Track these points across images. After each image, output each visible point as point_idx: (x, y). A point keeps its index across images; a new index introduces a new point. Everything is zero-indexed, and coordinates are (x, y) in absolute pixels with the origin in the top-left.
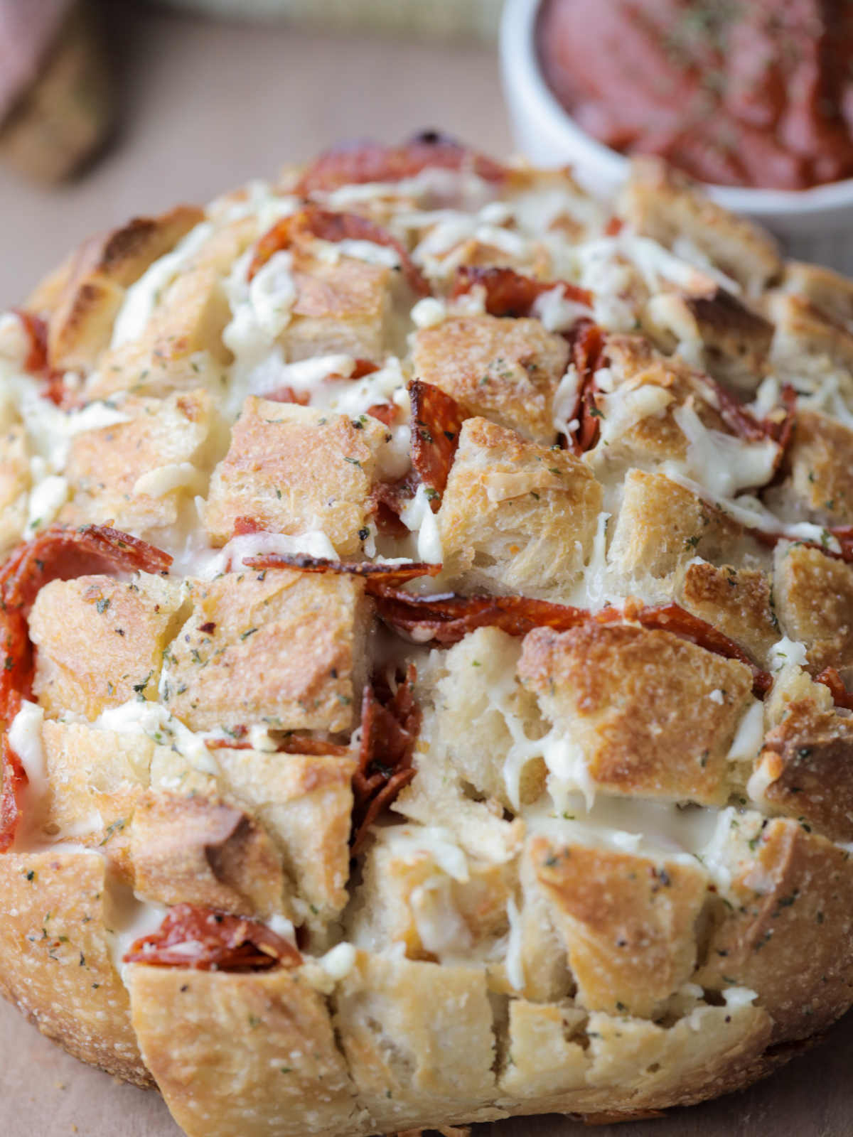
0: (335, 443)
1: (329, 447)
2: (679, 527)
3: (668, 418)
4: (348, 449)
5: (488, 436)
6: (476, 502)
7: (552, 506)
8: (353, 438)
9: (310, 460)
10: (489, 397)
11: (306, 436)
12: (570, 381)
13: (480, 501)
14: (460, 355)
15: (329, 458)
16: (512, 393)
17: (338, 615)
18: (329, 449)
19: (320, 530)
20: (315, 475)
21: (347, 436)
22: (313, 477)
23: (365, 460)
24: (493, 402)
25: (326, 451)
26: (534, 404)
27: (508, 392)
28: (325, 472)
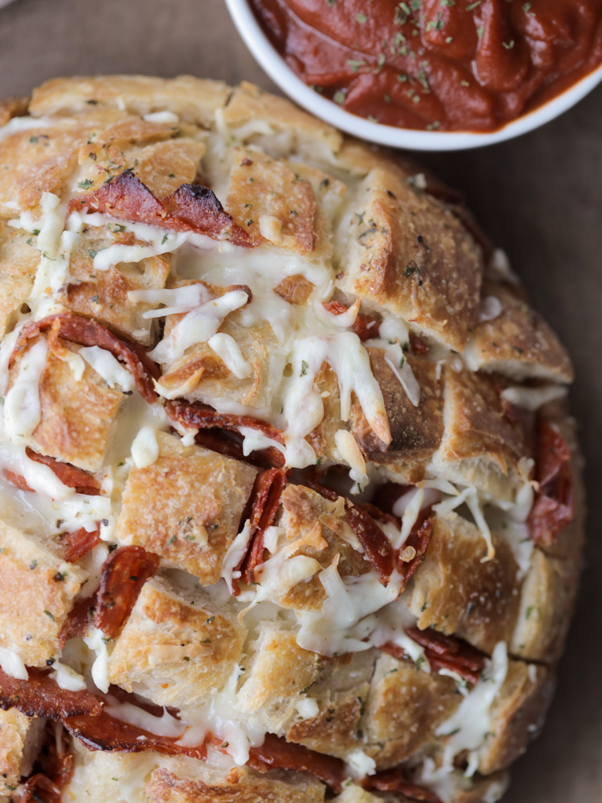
0: (39, 592)
1: (34, 593)
2: (296, 682)
3: (315, 581)
4: (48, 602)
5: (157, 613)
6: (139, 661)
7: (198, 665)
8: (54, 593)
9: (18, 599)
10: (172, 554)
11: (19, 577)
12: (242, 539)
13: (142, 661)
14: (159, 505)
15: (32, 603)
16: (192, 553)
17: (13, 739)
18: (34, 596)
19: (17, 654)
20: (20, 613)
21: (49, 591)
22: (18, 615)
23: (59, 616)
24: (175, 558)
25: (32, 597)
26: (207, 563)
27: (188, 552)
28: (27, 613)
